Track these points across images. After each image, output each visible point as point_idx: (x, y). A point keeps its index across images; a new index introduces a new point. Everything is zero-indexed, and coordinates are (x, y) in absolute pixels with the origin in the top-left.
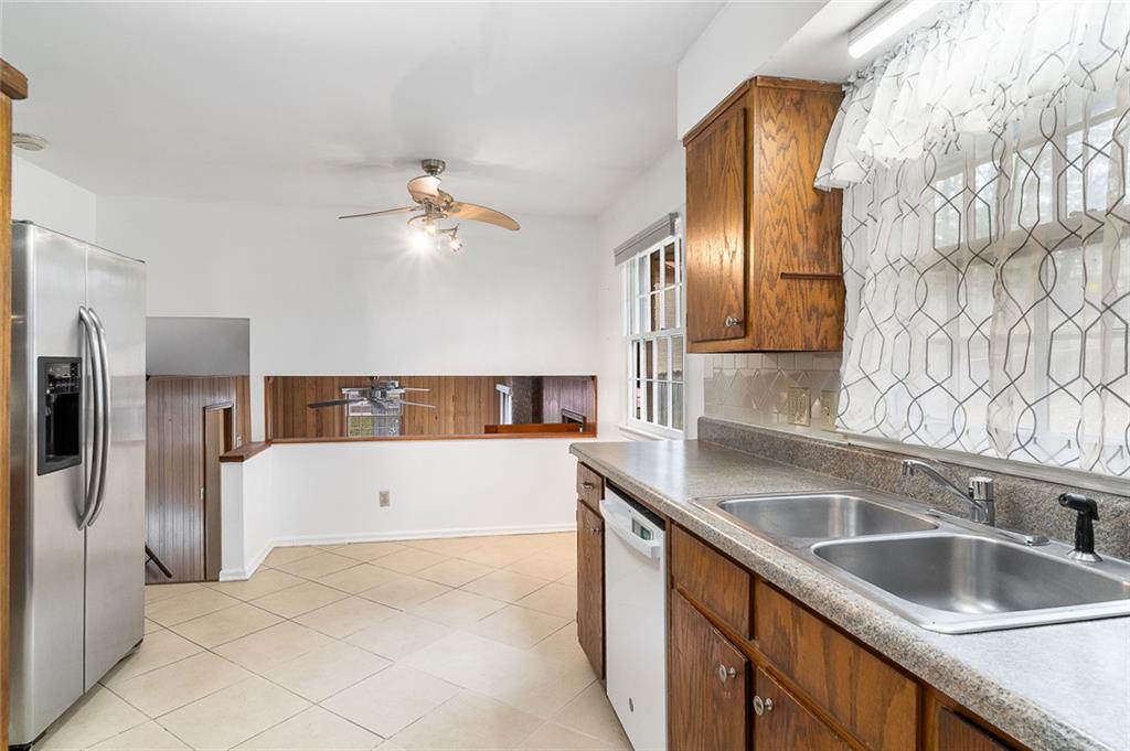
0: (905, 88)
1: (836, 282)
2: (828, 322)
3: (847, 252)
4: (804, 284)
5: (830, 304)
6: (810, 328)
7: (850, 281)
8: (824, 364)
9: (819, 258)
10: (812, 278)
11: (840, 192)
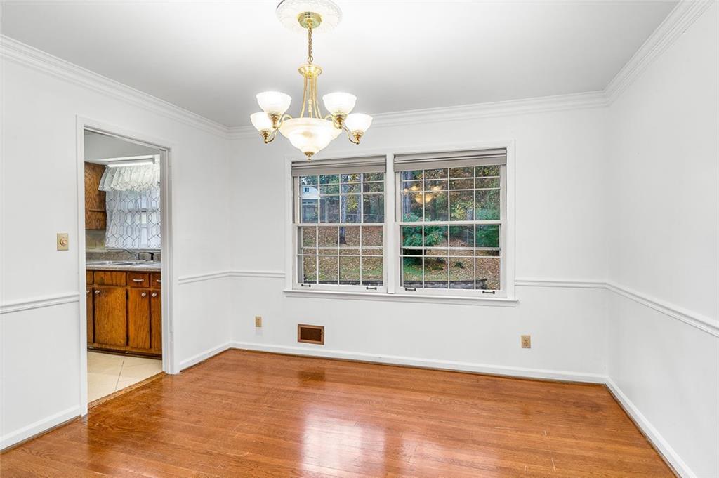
0: (121, 176)
1: (104, 213)
2: (102, 222)
3: (107, 207)
4: (96, 213)
5: (103, 218)
6: (98, 224)
7: (108, 213)
8: (101, 233)
9: (100, 207)
10: (98, 212)
11: (105, 192)
